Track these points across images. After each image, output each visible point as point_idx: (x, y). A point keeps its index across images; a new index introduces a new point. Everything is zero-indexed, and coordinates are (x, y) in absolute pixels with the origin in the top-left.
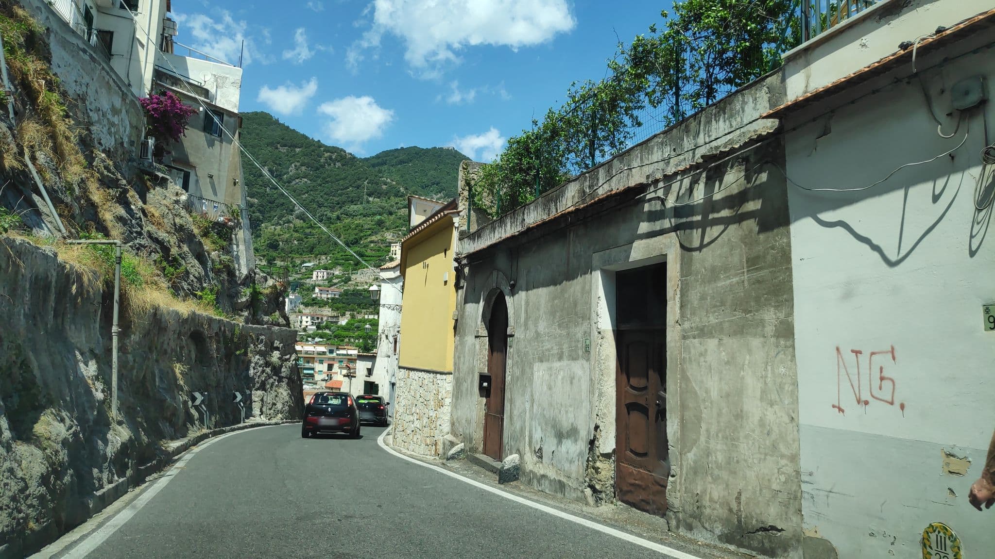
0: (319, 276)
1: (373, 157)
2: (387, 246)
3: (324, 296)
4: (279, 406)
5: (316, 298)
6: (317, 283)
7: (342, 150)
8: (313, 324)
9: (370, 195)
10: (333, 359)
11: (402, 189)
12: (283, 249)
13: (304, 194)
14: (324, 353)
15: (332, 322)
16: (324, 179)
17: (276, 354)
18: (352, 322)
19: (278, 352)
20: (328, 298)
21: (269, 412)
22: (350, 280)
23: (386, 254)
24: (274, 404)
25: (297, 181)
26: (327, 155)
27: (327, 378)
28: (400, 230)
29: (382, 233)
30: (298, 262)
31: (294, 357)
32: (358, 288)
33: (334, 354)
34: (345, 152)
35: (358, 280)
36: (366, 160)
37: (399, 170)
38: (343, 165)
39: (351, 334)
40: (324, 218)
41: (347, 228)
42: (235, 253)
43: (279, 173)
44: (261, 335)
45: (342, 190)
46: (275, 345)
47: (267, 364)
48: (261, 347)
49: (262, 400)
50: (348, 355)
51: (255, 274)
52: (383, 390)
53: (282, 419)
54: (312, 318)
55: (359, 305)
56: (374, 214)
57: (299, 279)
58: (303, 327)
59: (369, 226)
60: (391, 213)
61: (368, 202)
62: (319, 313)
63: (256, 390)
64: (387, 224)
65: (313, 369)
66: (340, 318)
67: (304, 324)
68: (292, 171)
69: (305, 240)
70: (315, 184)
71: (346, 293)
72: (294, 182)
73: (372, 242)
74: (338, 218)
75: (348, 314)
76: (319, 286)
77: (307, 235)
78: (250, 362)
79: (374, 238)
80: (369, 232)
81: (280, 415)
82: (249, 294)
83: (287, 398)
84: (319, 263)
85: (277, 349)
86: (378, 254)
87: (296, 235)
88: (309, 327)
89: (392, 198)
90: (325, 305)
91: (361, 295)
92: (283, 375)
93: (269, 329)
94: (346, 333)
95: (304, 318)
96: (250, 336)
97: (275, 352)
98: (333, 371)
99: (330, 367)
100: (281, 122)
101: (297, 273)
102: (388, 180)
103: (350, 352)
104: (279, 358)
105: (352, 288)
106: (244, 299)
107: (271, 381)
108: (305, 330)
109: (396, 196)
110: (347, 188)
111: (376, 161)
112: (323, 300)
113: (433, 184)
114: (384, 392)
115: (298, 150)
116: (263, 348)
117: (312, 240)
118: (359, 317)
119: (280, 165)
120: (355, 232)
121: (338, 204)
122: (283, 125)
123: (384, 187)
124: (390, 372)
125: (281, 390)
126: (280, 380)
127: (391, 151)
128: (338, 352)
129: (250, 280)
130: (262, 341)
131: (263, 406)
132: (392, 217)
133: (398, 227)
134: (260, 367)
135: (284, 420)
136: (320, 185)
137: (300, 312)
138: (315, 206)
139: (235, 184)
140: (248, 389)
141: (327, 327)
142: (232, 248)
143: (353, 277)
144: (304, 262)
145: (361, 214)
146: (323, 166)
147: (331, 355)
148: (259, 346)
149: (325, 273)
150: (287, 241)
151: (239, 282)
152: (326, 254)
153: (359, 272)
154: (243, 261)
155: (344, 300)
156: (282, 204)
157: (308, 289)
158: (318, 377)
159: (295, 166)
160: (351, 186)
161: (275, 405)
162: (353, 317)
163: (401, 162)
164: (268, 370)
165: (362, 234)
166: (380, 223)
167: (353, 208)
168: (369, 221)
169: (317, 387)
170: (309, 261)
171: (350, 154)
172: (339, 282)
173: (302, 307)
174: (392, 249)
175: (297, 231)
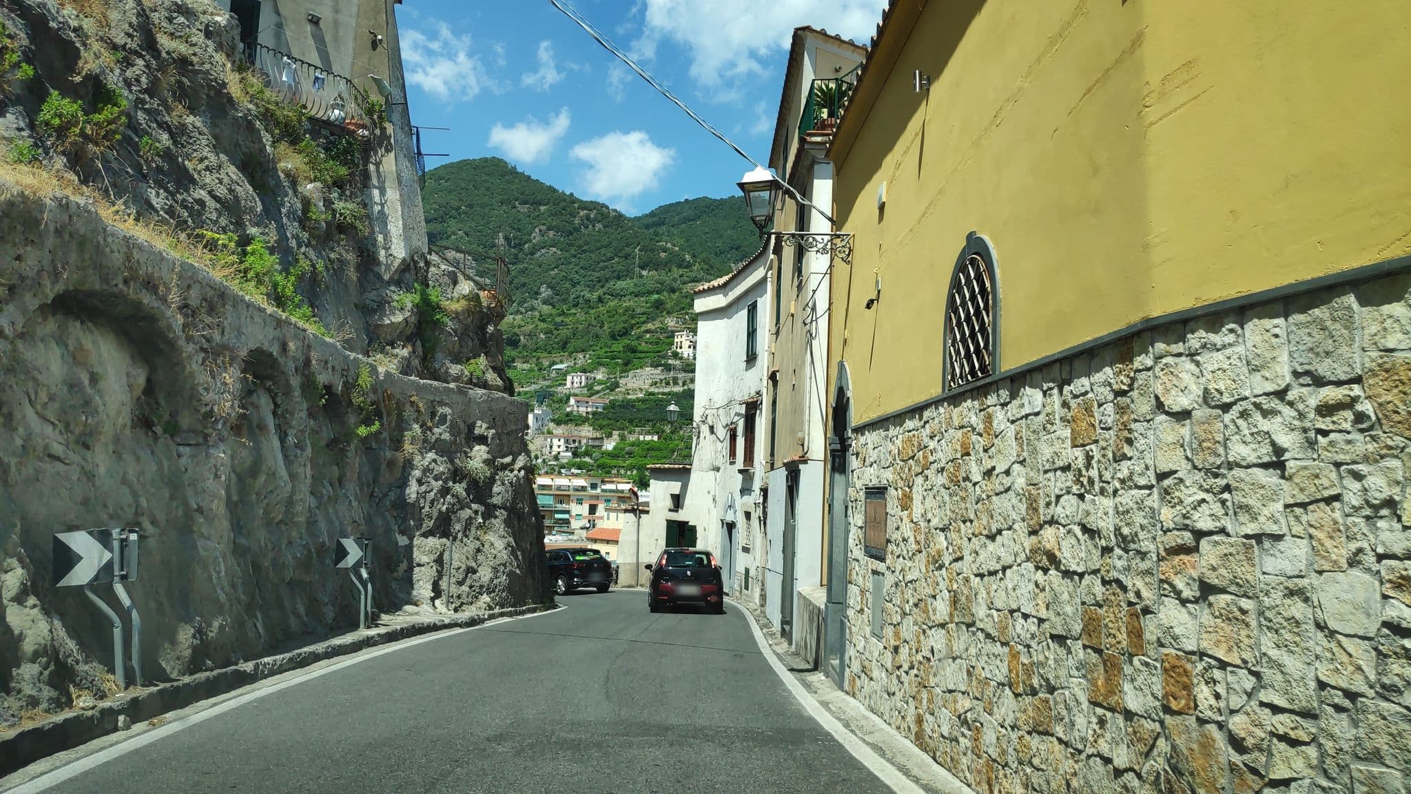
0: (575, 382)
1: (647, 215)
2: (668, 337)
3: (582, 410)
4: (485, 574)
5: (571, 412)
6: (572, 391)
7: (603, 206)
8: (567, 449)
9: (643, 268)
10: (597, 497)
11: (688, 257)
12: (525, 346)
13: (553, 269)
14: (583, 489)
15: (593, 447)
16: (580, 247)
17: (480, 453)
18: (622, 446)
19: (483, 448)
20: (587, 413)
21: (454, 590)
22: (617, 386)
23: (667, 347)
24: (471, 571)
25: (543, 251)
26: (582, 213)
27: (588, 525)
28: (687, 314)
29: (661, 319)
30: (546, 363)
31: (521, 461)
32: (629, 397)
33: (599, 490)
34: (607, 208)
35: (630, 386)
36: (637, 219)
37: (682, 231)
38: (605, 227)
39: (621, 463)
40: (581, 301)
41: (612, 313)
42: (377, 208)
43: (517, 241)
44: (442, 403)
45: (604, 261)
46: (477, 431)
47: (457, 474)
48: (442, 432)
49: (439, 561)
50: (617, 491)
51: (428, 263)
52: (706, 538)
53: (491, 608)
54: (567, 441)
55: (631, 422)
56: (650, 293)
57: (548, 387)
58: (554, 453)
59: (643, 310)
60: (673, 291)
61: (641, 276)
62: (576, 433)
63: (425, 535)
64: (669, 306)
65: (568, 512)
66: (605, 440)
67: (555, 449)
68: (536, 237)
69: (556, 332)
70: (567, 255)
71: (613, 404)
72: (538, 254)
73: (647, 331)
74: (600, 300)
75: (616, 433)
76: (575, 395)
77: (557, 326)
78: (409, 464)
79: (650, 326)
80: (644, 318)
81: (485, 598)
82: (409, 305)
83: (504, 556)
84: (575, 364)
85: (482, 440)
86: (656, 348)
87: (542, 325)
88: (562, 454)
89: (675, 269)
90: (584, 422)
91: (633, 406)
92: (496, 500)
93: (461, 392)
94: (614, 462)
95: (555, 441)
96: (412, 403)
97: (477, 448)
98: (597, 514)
99: (593, 509)
100: (519, 170)
101: (544, 379)
102: (670, 244)
103: (621, 487)
104: (486, 462)
105: (620, 397)
106: (398, 318)
107: (466, 513)
108: (556, 458)
109: (679, 266)
110: (611, 258)
111: (651, 220)
112: (580, 416)
113: (732, 248)
114: (709, 540)
115: (543, 208)
116: (446, 436)
117: (564, 332)
118: (632, 438)
119: (519, 230)
120: (626, 318)
121: (600, 281)
122: (523, 174)
123: (663, 255)
124: (722, 501)
125: (491, 537)
126: (489, 513)
127: (671, 205)
128: (603, 487)
129: (412, 272)
130: (443, 418)
131: (440, 574)
132: (675, 296)
133: (683, 309)
134: (436, 479)
135: (497, 610)
136: (575, 256)
137: (550, 433)
138: (567, 285)
139: (375, 44)
140: (402, 533)
141: (587, 454)
142: (371, 198)
143: (622, 381)
144: (554, 363)
145: (631, 294)
146: (577, 230)
147: (594, 492)
148: (436, 430)
149: (583, 378)
150: (530, 335)
151: (386, 277)
152: (583, 351)
153: (631, 374)
154: (395, 227)
155: (610, 415)
156: (524, 285)
157: (561, 401)
158: (575, 524)
159: (540, 231)
160: (616, 255)
161: (474, 572)
162: (623, 438)
163: (687, 220)
164: (459, 488)
165: (633, 322)
166: (658, 305)
167: (621, 284)
168: (643, 302)
169: (575, 537)
170: (562, 362)
171: (615, 211)
172: (603, 390)
173: (552, 425)
174: (676, 340)
175: (543, 321)
